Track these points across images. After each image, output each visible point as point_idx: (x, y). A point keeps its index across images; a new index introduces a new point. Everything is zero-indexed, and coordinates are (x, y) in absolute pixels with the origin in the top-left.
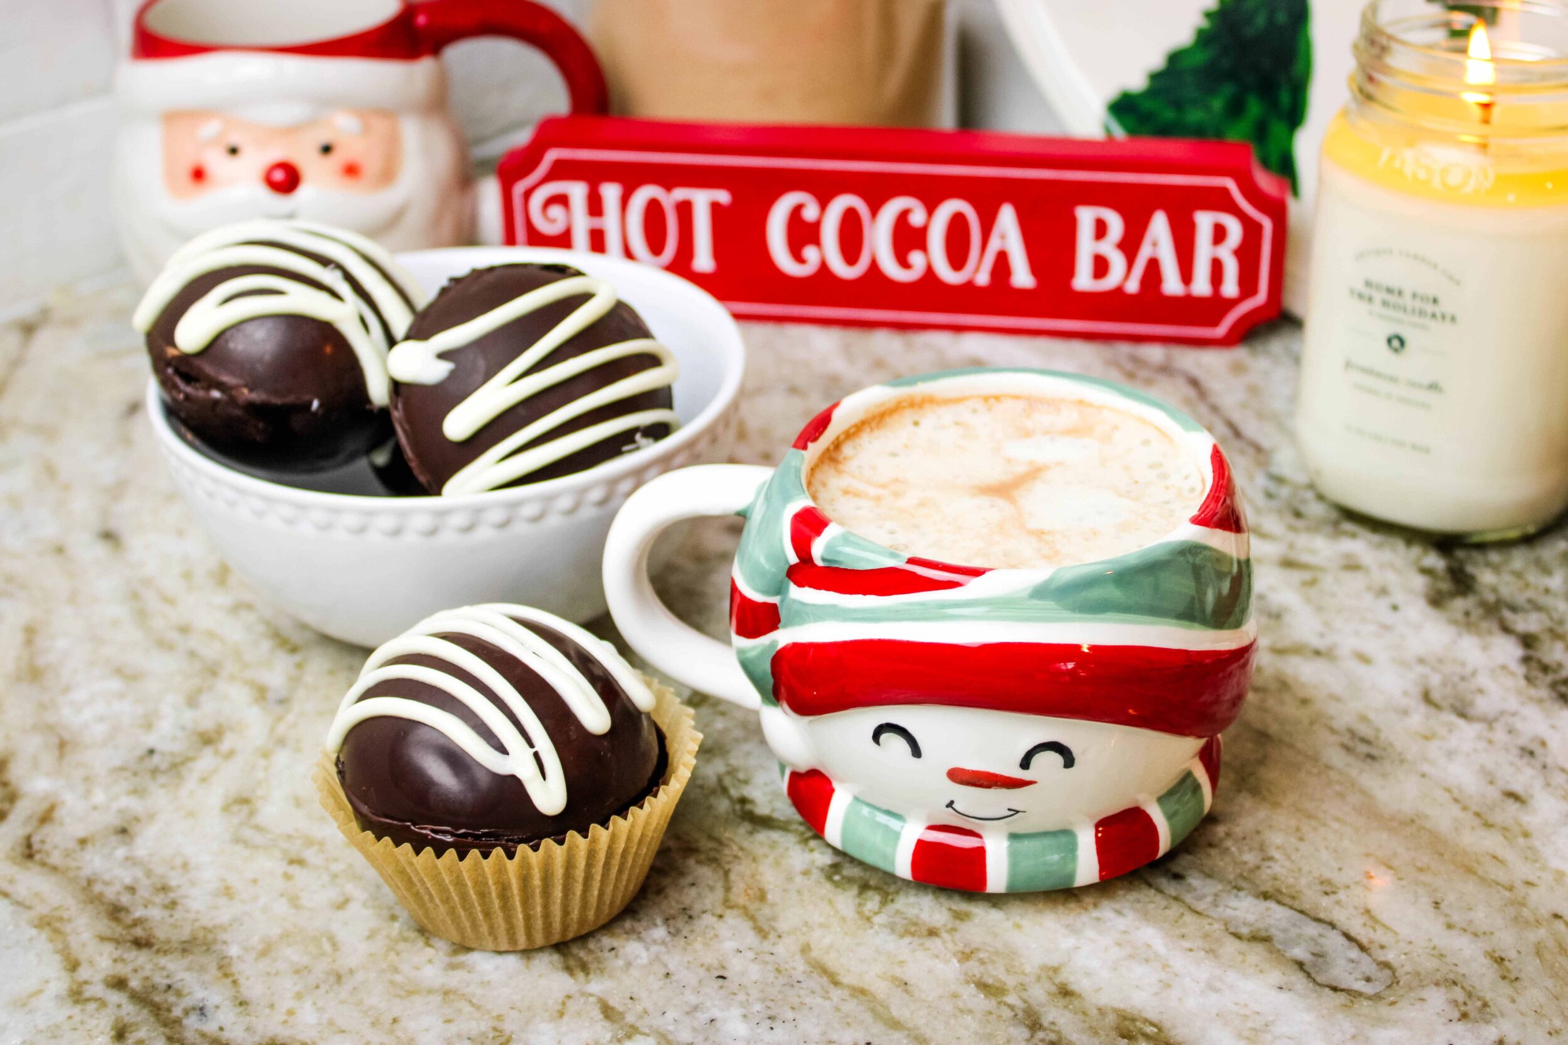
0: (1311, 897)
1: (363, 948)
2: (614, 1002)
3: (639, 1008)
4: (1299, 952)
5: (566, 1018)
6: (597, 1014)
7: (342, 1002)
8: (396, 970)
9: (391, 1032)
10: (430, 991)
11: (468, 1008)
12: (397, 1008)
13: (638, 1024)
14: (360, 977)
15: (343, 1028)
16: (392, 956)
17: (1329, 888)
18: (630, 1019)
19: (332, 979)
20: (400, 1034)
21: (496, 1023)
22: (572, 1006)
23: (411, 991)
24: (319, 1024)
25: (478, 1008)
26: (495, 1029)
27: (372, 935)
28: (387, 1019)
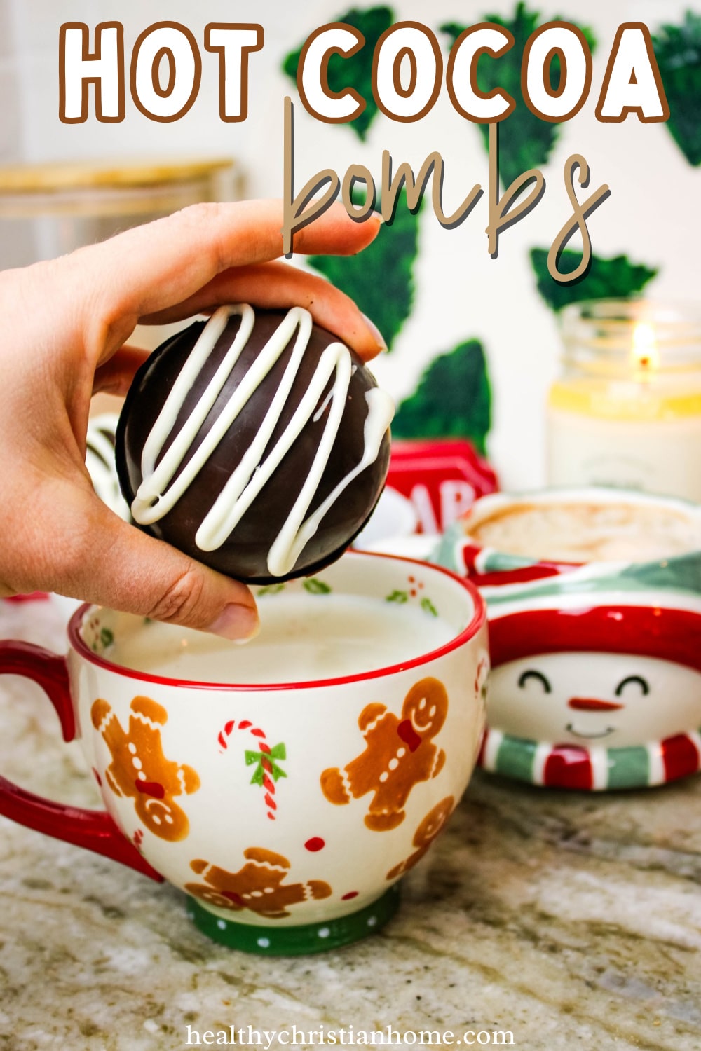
0: (677, 841)
1: (27, 971)
2: (231, 972)
3: (251, 973)
4: (686, 871)
5: (199, 988)
6: (221, 982)
7: (24, 1006)
8: (57, 980)
9: (70, 1018)
10: (89, 989)
11: (122, 994)
12: (68, 1003)
13: (255, 982)
14: (31, 988)
15: (31, 1022)
16: (51, 972)
17: (686, 835)
18: (247, 981)
19: (10, 993)
20: (77, 1018)
21: (148, 1000)
22: (201, 980)
23: (75, 991)
24: (12, 1022)
25: (131, 992)
26: (149, 1003)
27: (29, 962)
28: (64, 1010)
